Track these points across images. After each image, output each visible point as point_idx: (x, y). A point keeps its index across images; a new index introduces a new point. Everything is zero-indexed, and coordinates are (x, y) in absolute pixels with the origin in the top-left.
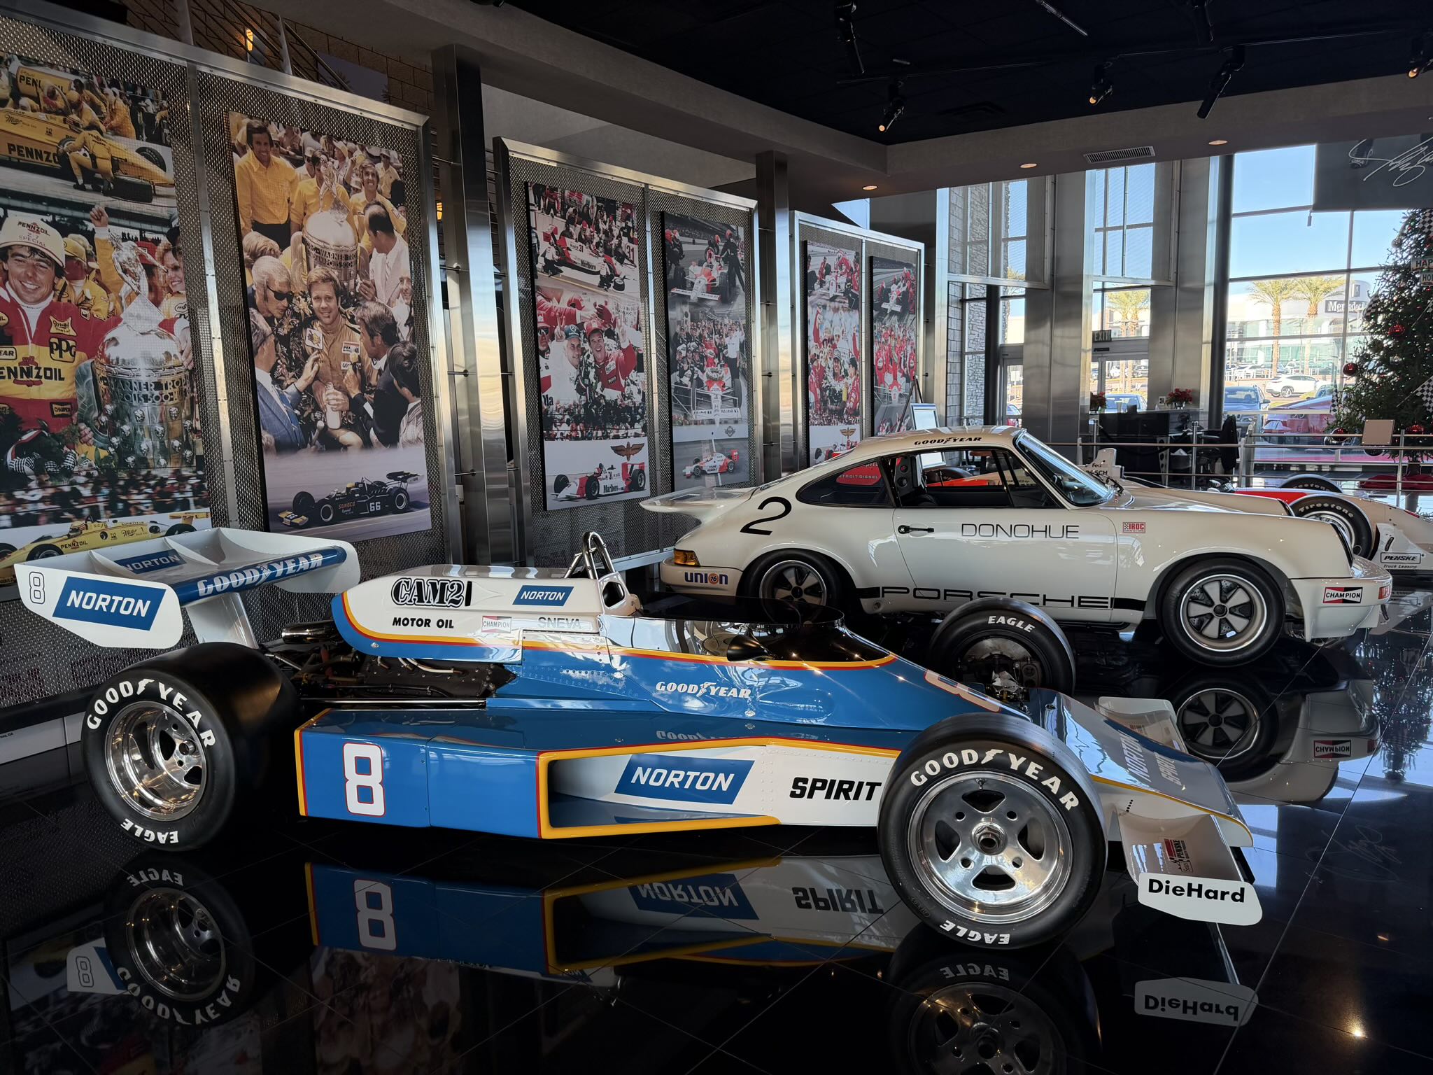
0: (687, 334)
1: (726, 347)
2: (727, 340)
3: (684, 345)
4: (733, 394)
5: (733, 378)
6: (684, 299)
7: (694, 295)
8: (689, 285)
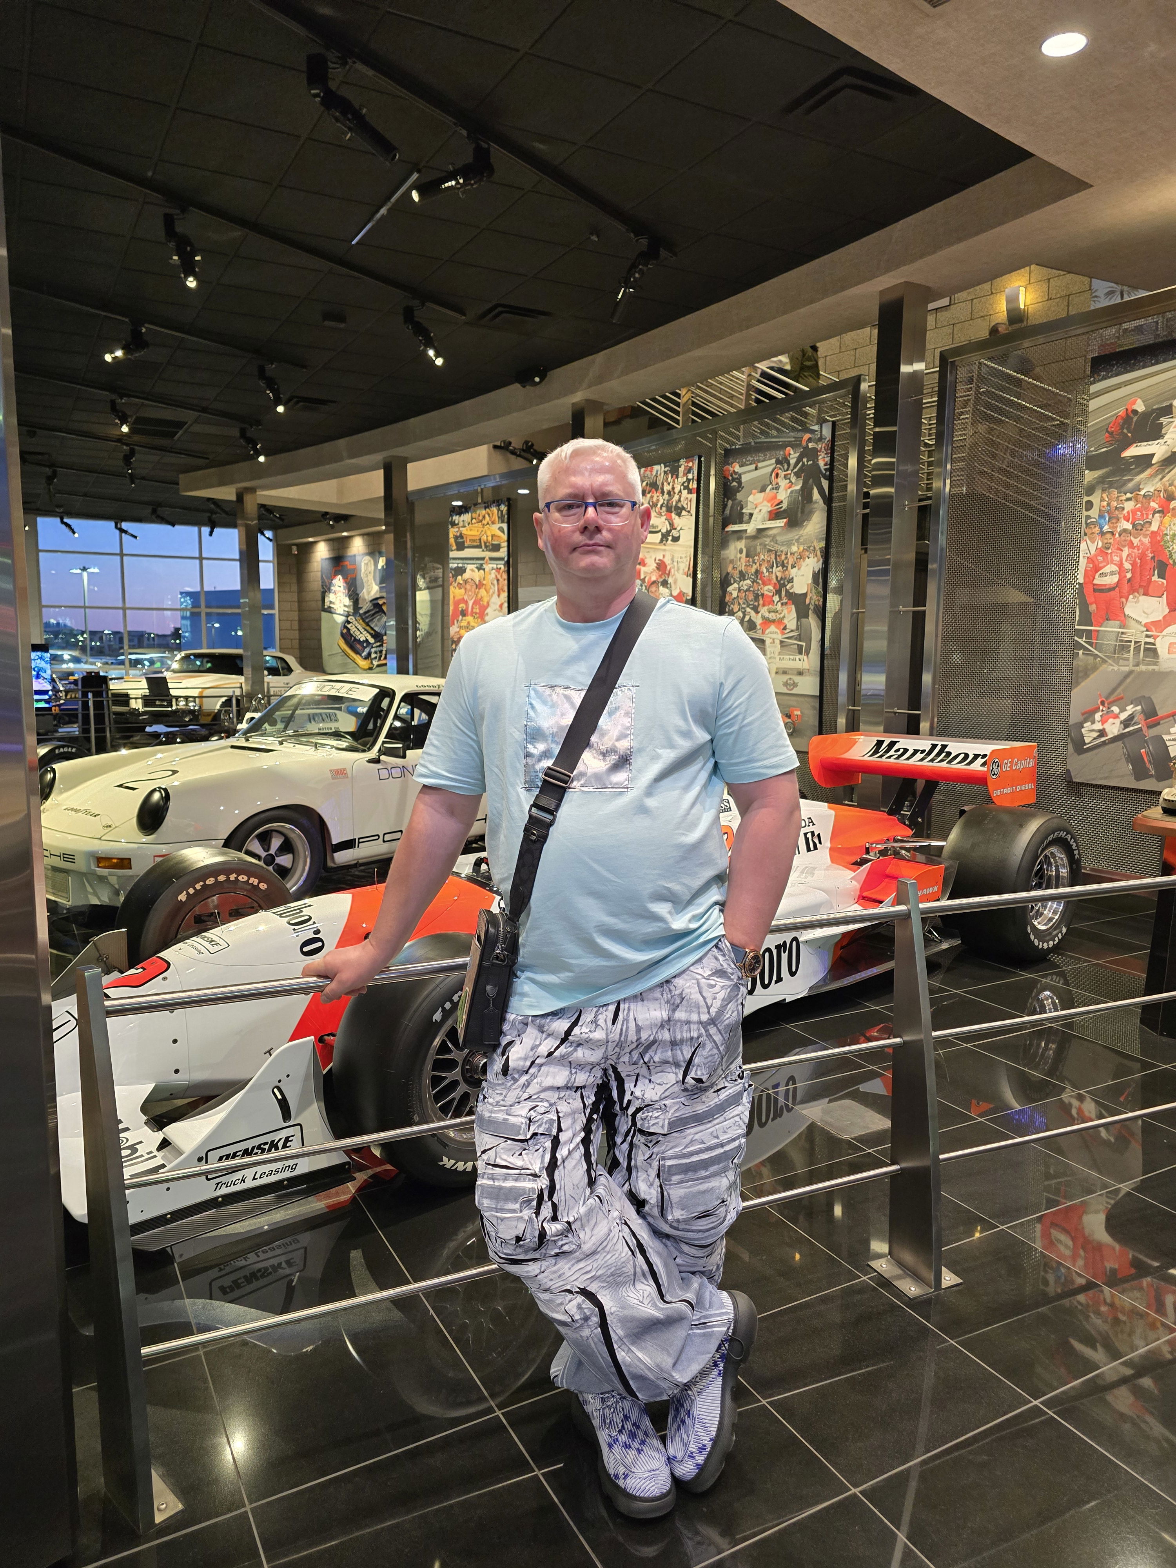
0: (741, 572)
1: (791, 580)
2: (793, 572)
3: (736, 585)
4: (799, 638)
5: (799, 618)
6: (739, 535)
7: (750, 528)
8: (746, 518)
